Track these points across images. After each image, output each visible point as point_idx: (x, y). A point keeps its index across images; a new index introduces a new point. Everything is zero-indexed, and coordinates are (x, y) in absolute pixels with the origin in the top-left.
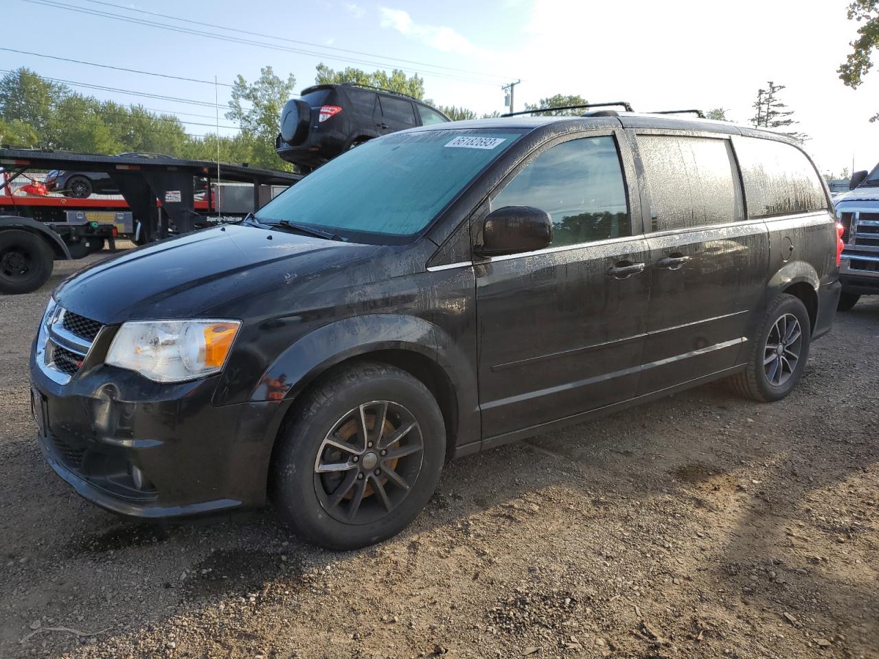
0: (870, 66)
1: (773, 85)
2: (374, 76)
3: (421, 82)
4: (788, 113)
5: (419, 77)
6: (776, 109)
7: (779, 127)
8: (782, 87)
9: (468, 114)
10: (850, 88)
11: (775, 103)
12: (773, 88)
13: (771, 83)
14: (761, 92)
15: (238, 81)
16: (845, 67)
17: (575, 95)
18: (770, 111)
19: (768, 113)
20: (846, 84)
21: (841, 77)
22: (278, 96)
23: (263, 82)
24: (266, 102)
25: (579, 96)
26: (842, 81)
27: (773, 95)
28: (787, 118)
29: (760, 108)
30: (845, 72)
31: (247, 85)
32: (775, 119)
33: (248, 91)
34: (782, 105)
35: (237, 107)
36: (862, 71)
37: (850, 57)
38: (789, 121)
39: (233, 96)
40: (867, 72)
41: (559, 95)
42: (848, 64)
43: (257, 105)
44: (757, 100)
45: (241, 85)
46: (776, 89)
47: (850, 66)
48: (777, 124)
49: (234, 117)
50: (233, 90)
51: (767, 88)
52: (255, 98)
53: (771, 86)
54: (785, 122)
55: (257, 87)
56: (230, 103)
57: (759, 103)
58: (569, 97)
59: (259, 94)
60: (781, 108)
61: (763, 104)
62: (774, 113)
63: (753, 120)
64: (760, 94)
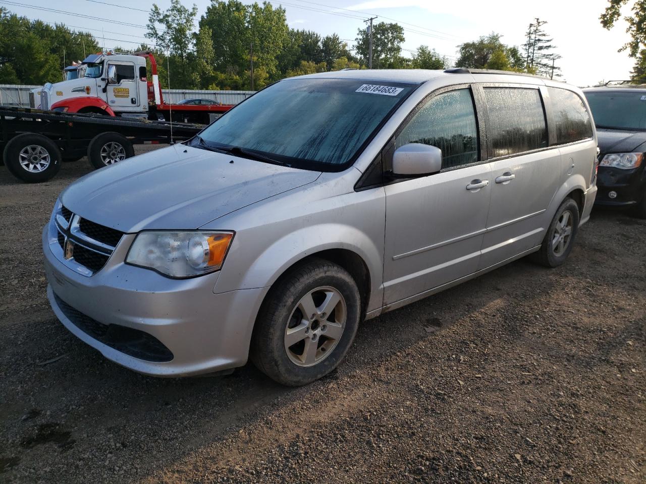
0: (619, 15)
1: (539, 21)
2: (252, 7)
3: (284, 11)
4: (548, 41)
5: (283, 8)
6: (541, 38)
7: (542, 50)
8: (545, 22)
9: (314, 35)
10: (605, 29)
11: (540, 33)
12: (539, 23)
13: (538, 19)
14: (531, 25)
15: (154, 9)
16: (604, 16)
17: (394, 23)
18: (537, 39)
19: (535, 40)
20: (604, 26)
21: (602, 22)
22: (185, 21)
23: (173, 10)
24: (175, 25)
25: (397, 24)
26: (602, 25)
27: (539, 28)
28: (548, 44)
29: (530, 37)
30: (604, 18)
31: (161, 12)
32: (540, 44)
33: (161, 17)
34: (544, 35)
35: (153, 28)
36: (614, 19)
37: (607, 9)
38: (549, 46)
39: (150, 20)
40: (618, 19)
41: (383, 23)
42: (606, 14)
43: (169, 27)
44: (528, 31)
45: (156, 11)
46: (540, 24)
47: (607, 15)
48: (540, 48)
49: (152, 37)
50: (150, 16)
51: (535, 22)
52: (167, 22)
53: (537, 21)
54: (546, 47)
55: (168, 14)
56: (148, 26)
57: (530, 33)
58: (390, 25)
59: (170, 19)
60: (543, 37)
61: (532, 34)
62: (539, 40)
63: (526, 45)
64: (530, 27)
